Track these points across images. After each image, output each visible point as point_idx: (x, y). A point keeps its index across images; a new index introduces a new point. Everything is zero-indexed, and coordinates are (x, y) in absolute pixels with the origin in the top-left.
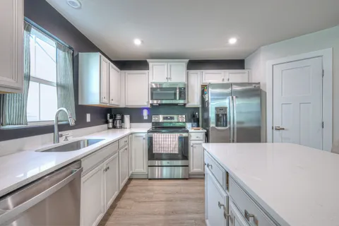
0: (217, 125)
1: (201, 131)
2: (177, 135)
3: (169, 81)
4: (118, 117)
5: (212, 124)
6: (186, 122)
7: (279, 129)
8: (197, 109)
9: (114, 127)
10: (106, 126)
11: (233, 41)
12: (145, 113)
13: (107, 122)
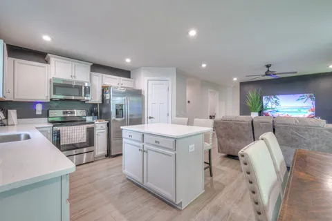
0: (117, 117)
1: (104, 122)
2: (85, 127)
3: (74, 79)
5: (113, 117)
6: (87, 116)
7: (150, 118)
8: (95, 105)
11: (128, 60)
12: (39, 108)
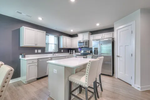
4: (72, 51)
5: (93, 54)
9: (71, 54)
10: (68, 53)
12: (79, 50)
13: (69, 52)
